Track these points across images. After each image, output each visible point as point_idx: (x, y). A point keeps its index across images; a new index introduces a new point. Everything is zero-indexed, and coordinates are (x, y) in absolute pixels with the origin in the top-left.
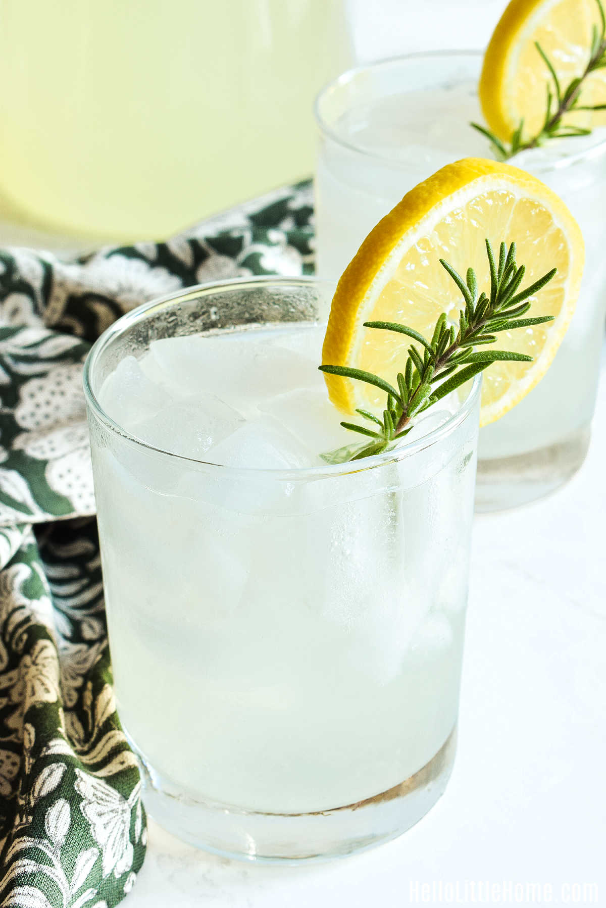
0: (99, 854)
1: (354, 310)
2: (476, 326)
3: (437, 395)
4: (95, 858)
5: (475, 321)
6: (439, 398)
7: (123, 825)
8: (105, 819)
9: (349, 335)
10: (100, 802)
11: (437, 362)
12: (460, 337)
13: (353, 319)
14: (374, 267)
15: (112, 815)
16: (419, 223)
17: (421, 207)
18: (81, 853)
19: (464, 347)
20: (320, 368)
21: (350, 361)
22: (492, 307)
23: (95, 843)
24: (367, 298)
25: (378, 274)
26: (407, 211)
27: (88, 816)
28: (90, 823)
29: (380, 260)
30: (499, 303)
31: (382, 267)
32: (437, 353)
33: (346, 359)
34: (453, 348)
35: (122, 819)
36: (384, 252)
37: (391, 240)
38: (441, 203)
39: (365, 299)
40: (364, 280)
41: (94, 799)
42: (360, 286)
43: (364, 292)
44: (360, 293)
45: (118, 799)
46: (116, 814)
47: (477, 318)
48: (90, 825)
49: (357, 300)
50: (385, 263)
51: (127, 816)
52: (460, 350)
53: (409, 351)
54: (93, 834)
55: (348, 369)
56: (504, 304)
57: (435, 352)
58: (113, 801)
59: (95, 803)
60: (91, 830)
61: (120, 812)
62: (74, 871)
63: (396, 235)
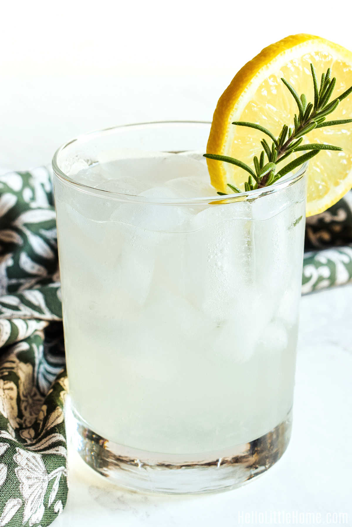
0: (22, 504)
1: (227, 117)
2: (305, 124)
3: (280, 174)
4: (19, 506)
5: (304, 121)
6: (282, 176)
7: (41, 490)
8: (31, 482)
9: (223, 134)
10: (30, 470)
11: (280, 150)
12: (294, 132)
13: (226, 123)
14: (241, 89)
15: (36, 480)
16: (270, 64)
17: (272, 54)
18: (10, 500)
19: (297, 138)
20: (204, 155)
21: (224, 152)
22: (315, 109)
23: (20, 496)
24: (236, 109)
25: (243, 94)
26: (263, 58)
27: (20, 477)
28: (20, 481)
29: (244, 85)
30: (319, 107)
31: (245, 90)
32: (280, 144)
33: (222, 151)
34: (290, 139)
35: (42, 485)
36: (247, 81)
37: (252, 73)
38: (284, 53)
39: (234, 109)
40: (234, 98)
41: (26, 467)
42: (231, 102)
43: (234, 105)
44: (231, 106)
45: (42, 471)
46: (39, 481)
47: (305, 119)
48: (20, 483)
49: (229, 110)
50: (247, 86)
51: (45, 485)
52: (295, 141)
53: (262, 142)
54: (21, 490)
55: (222, 156)
56: (322, 107)
57: (278, 143)
58: (39, 471)
59: (27, 469)
60: (20, 487)
61: (41, 480)
62: (4, 510)
63: (255, 70)
